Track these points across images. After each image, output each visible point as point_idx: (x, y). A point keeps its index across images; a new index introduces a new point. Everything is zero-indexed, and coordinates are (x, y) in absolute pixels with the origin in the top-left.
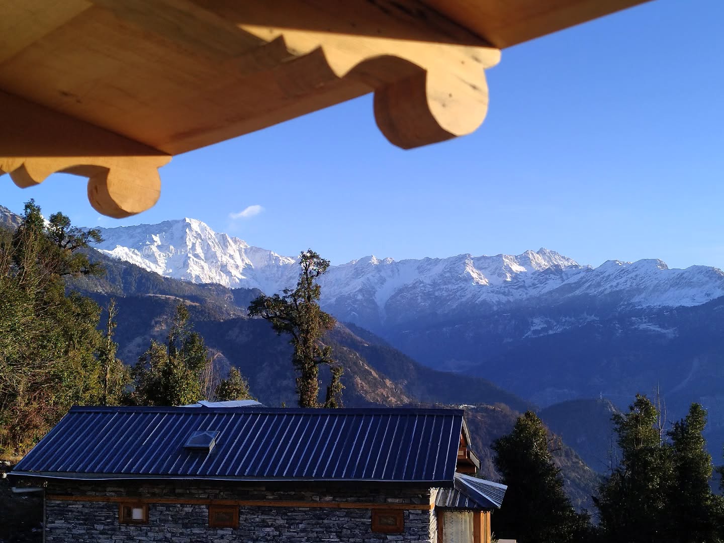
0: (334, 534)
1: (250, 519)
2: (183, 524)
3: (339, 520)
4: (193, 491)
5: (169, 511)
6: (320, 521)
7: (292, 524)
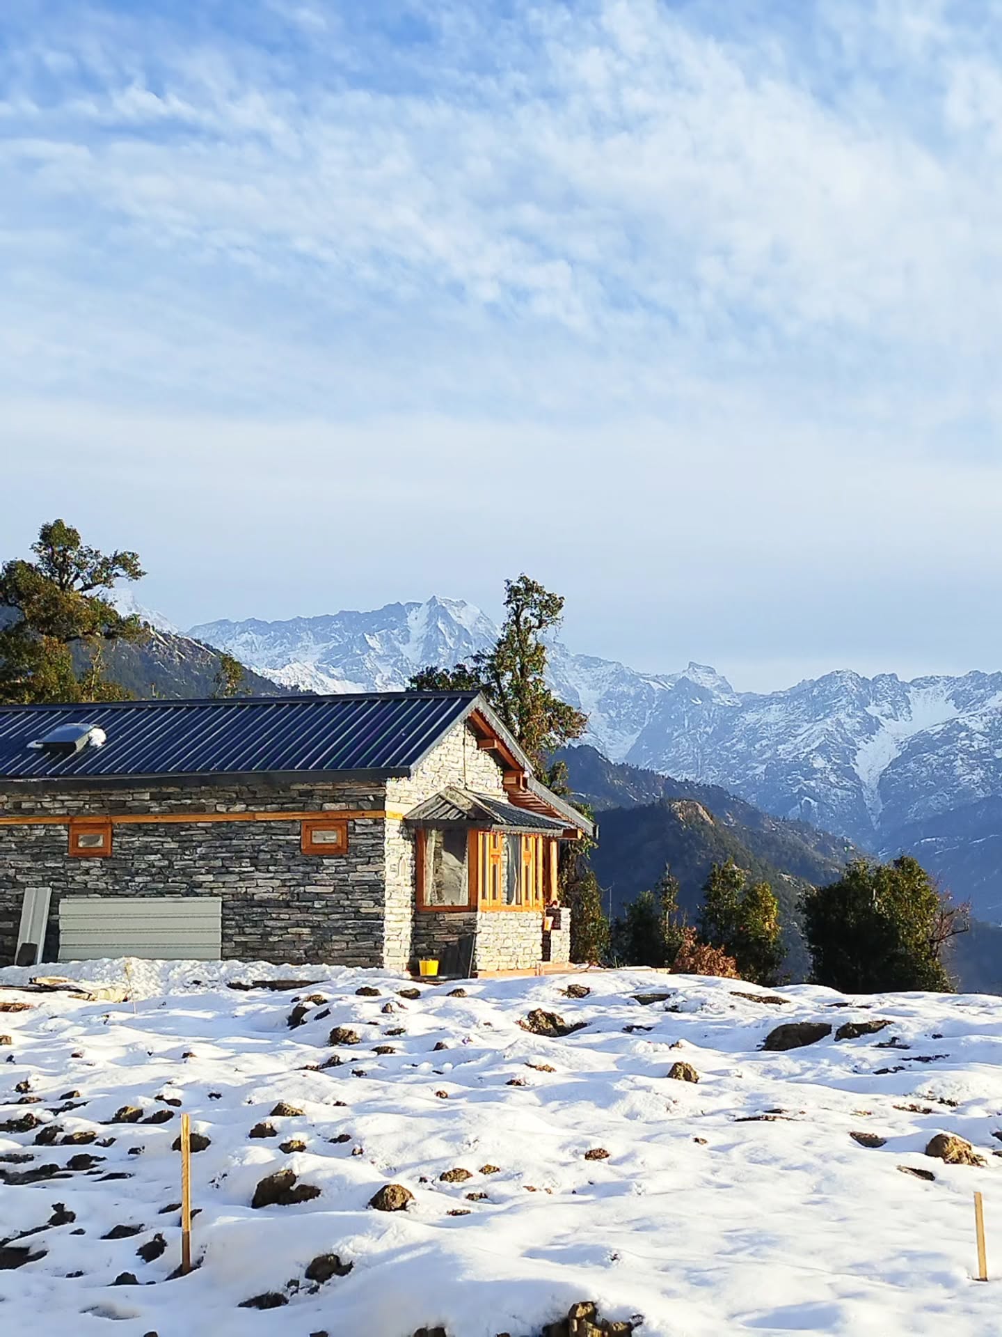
0: (248, 860)
1: (128, 842)
2: (32, 855)
3: (254, 839)
4: (46, 805)
5: (13, 835)
6: (227, 842)
7: (187, 848)
